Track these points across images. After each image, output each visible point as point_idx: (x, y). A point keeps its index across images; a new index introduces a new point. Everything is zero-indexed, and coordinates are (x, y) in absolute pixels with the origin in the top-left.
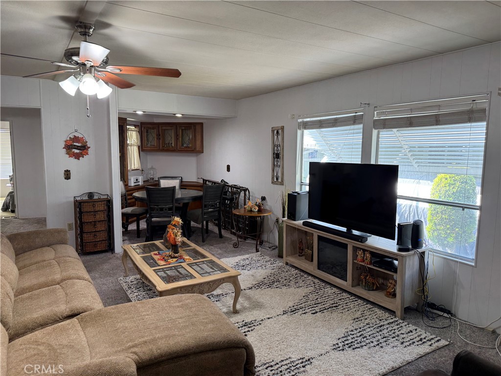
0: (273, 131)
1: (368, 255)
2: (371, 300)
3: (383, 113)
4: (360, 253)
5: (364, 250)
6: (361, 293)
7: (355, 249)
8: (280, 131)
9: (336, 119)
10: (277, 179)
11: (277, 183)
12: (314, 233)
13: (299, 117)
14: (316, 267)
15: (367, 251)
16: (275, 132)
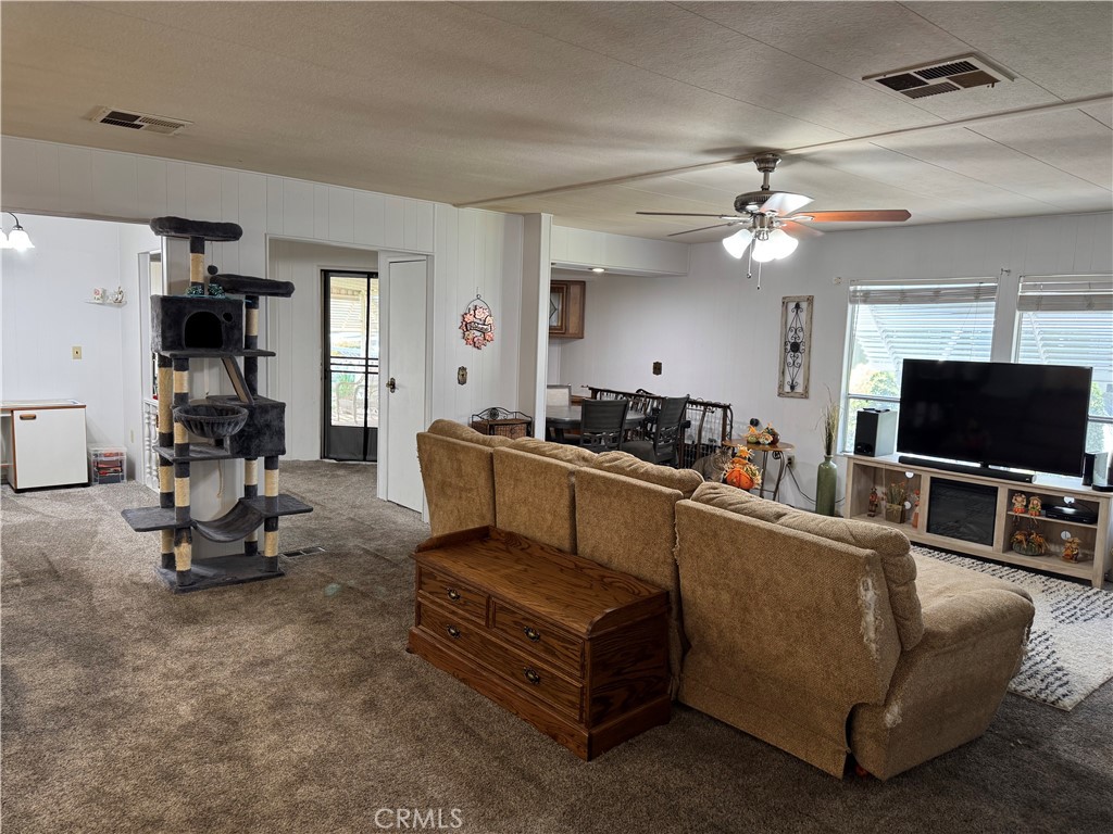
0: (785, 304)
1: (1035, 502)
2: (1043, 568)
3: (1035, 287)
4: (1019, 499)
5: (1029, 495)
6: (1022, 561)
7: (1012, 493)
8: (804, 305)
9: (937, 292)
10: (792, 387)
11: (792, 394)
12: (923, 474)
13: (854, 282)
14: (925, 529)
15: (1033, 494)
16: (792, 306)
